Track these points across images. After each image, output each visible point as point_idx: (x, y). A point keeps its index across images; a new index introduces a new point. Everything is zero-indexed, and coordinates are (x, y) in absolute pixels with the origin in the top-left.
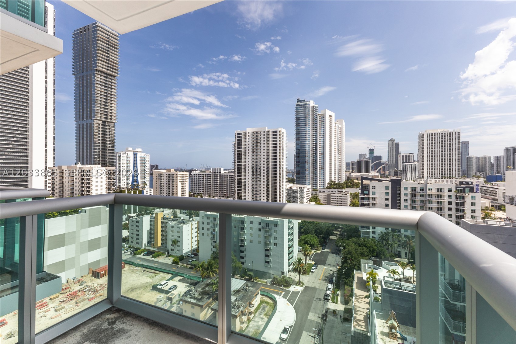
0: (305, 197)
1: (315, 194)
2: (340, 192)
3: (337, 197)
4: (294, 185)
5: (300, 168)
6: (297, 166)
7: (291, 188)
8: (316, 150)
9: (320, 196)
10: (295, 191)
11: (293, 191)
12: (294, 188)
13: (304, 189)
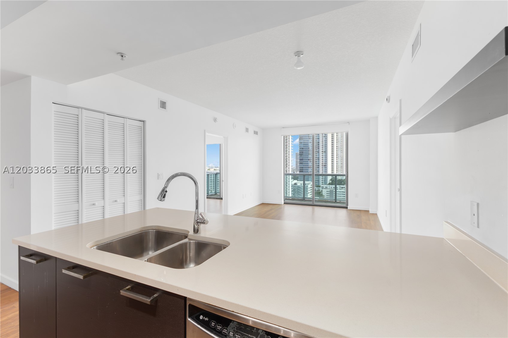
0: (309, 193)
1: (318, 190)
2: (342, 188)
3: (340, 192)
4: (298, 181)
5: (304, 166)
6: (300, 164)
7: (295, 184)
8: (319, 148)
9: (323, 192)
10: (300, 187)
11: (298, 187)
12: (299, 184)
13: (308, 185)
